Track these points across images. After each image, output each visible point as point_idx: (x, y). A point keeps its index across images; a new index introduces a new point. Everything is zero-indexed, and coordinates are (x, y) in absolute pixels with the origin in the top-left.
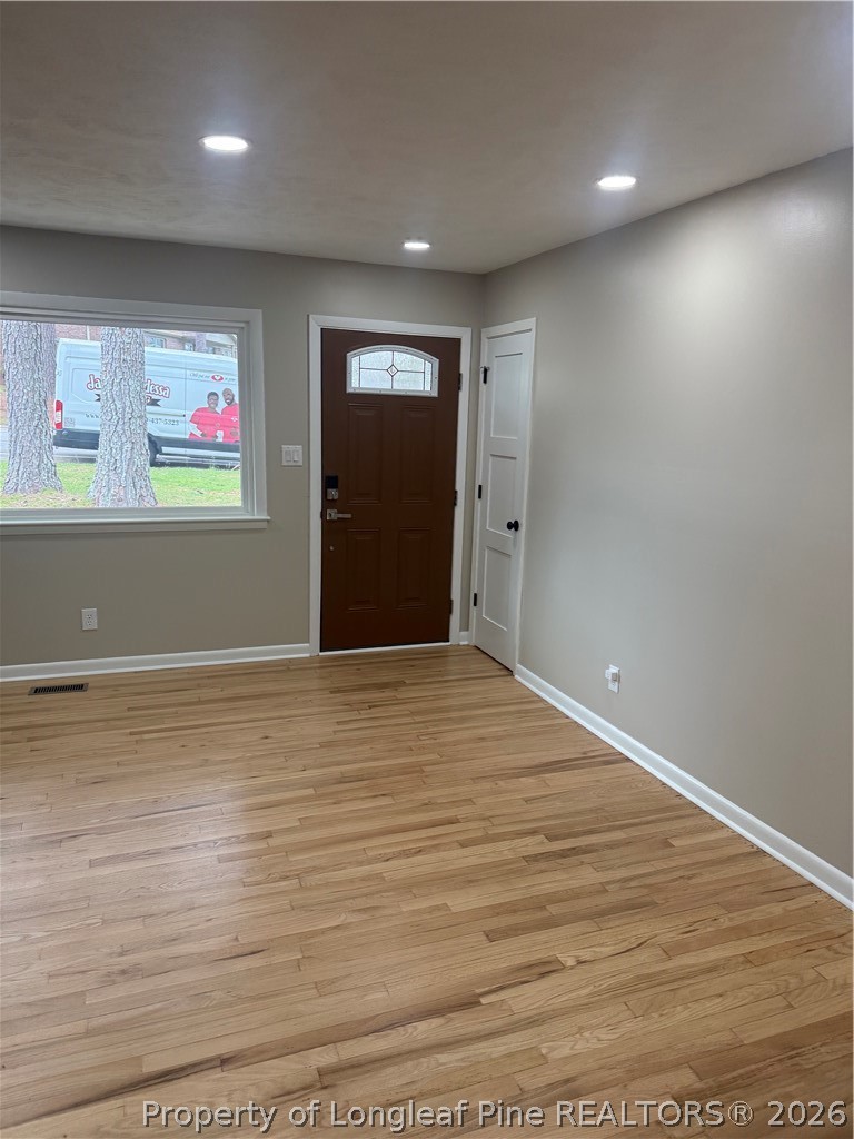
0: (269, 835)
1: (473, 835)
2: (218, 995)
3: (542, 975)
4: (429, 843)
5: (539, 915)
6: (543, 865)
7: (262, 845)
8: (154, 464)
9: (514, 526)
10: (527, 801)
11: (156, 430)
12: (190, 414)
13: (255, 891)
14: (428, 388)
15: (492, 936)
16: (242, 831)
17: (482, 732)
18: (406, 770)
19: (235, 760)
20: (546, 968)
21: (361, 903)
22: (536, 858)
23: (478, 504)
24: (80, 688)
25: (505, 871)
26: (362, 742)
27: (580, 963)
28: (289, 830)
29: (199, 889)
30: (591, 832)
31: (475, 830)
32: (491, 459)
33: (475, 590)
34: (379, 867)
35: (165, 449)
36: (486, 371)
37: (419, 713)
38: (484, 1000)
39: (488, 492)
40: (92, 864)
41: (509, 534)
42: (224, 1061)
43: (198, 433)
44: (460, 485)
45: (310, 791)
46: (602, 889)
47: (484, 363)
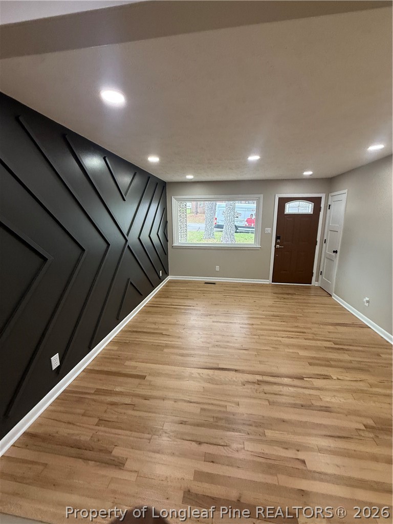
0: (253, 324)
1: (309, 337)
2: (236, 356)
3: (324, 378)
4: (295, 336)
5: (327, 363)
6: (331, 350)
7: (251, 326)
8: (236, 232)
9: (336, 252)
10: (329, 332)
11: (236, 224)
12: (245, 220)
13: (248, 336)
14: (310, 212)
15: (310, 364)
16: (246, 322)
17: (317, 311)
18: (291, 317)
19: (247, 306)
20: (326, 377)
21: (274, 346)
22: (329, 348)
23: (324, 245)
24: (214, 283)
25: (318, 349)
26: (280, 307)
27: (338, 379)
28: (258, 325)
29: (235, 333)
30: (350, 345)
31: (310, 336)
32: (329, 232)
33: (321, 270)
34: (280, 339)
35: (239, 229)
36: (330, 206)
37: (298, 303)
38: (305, 379)
39: (328, 242)
40: (213, 322)
41: (334, 254)
42: (236, 371)
43: (247, 225)
44: (318, 239)
45: (264, 317)
46: (351, 362)
47: (329, 204)
